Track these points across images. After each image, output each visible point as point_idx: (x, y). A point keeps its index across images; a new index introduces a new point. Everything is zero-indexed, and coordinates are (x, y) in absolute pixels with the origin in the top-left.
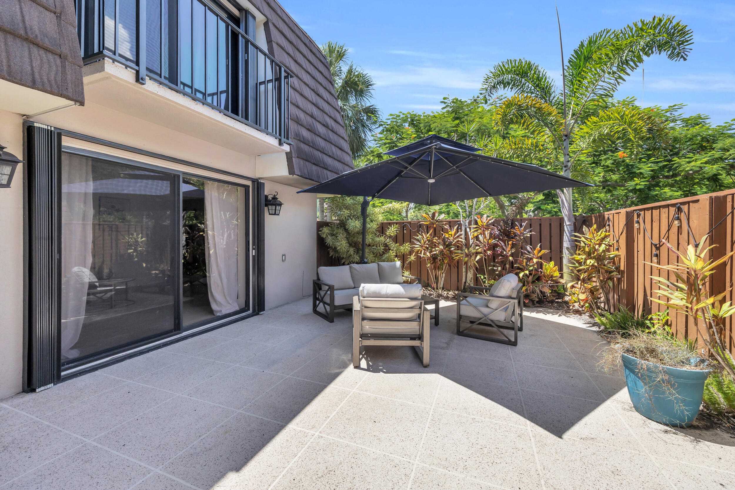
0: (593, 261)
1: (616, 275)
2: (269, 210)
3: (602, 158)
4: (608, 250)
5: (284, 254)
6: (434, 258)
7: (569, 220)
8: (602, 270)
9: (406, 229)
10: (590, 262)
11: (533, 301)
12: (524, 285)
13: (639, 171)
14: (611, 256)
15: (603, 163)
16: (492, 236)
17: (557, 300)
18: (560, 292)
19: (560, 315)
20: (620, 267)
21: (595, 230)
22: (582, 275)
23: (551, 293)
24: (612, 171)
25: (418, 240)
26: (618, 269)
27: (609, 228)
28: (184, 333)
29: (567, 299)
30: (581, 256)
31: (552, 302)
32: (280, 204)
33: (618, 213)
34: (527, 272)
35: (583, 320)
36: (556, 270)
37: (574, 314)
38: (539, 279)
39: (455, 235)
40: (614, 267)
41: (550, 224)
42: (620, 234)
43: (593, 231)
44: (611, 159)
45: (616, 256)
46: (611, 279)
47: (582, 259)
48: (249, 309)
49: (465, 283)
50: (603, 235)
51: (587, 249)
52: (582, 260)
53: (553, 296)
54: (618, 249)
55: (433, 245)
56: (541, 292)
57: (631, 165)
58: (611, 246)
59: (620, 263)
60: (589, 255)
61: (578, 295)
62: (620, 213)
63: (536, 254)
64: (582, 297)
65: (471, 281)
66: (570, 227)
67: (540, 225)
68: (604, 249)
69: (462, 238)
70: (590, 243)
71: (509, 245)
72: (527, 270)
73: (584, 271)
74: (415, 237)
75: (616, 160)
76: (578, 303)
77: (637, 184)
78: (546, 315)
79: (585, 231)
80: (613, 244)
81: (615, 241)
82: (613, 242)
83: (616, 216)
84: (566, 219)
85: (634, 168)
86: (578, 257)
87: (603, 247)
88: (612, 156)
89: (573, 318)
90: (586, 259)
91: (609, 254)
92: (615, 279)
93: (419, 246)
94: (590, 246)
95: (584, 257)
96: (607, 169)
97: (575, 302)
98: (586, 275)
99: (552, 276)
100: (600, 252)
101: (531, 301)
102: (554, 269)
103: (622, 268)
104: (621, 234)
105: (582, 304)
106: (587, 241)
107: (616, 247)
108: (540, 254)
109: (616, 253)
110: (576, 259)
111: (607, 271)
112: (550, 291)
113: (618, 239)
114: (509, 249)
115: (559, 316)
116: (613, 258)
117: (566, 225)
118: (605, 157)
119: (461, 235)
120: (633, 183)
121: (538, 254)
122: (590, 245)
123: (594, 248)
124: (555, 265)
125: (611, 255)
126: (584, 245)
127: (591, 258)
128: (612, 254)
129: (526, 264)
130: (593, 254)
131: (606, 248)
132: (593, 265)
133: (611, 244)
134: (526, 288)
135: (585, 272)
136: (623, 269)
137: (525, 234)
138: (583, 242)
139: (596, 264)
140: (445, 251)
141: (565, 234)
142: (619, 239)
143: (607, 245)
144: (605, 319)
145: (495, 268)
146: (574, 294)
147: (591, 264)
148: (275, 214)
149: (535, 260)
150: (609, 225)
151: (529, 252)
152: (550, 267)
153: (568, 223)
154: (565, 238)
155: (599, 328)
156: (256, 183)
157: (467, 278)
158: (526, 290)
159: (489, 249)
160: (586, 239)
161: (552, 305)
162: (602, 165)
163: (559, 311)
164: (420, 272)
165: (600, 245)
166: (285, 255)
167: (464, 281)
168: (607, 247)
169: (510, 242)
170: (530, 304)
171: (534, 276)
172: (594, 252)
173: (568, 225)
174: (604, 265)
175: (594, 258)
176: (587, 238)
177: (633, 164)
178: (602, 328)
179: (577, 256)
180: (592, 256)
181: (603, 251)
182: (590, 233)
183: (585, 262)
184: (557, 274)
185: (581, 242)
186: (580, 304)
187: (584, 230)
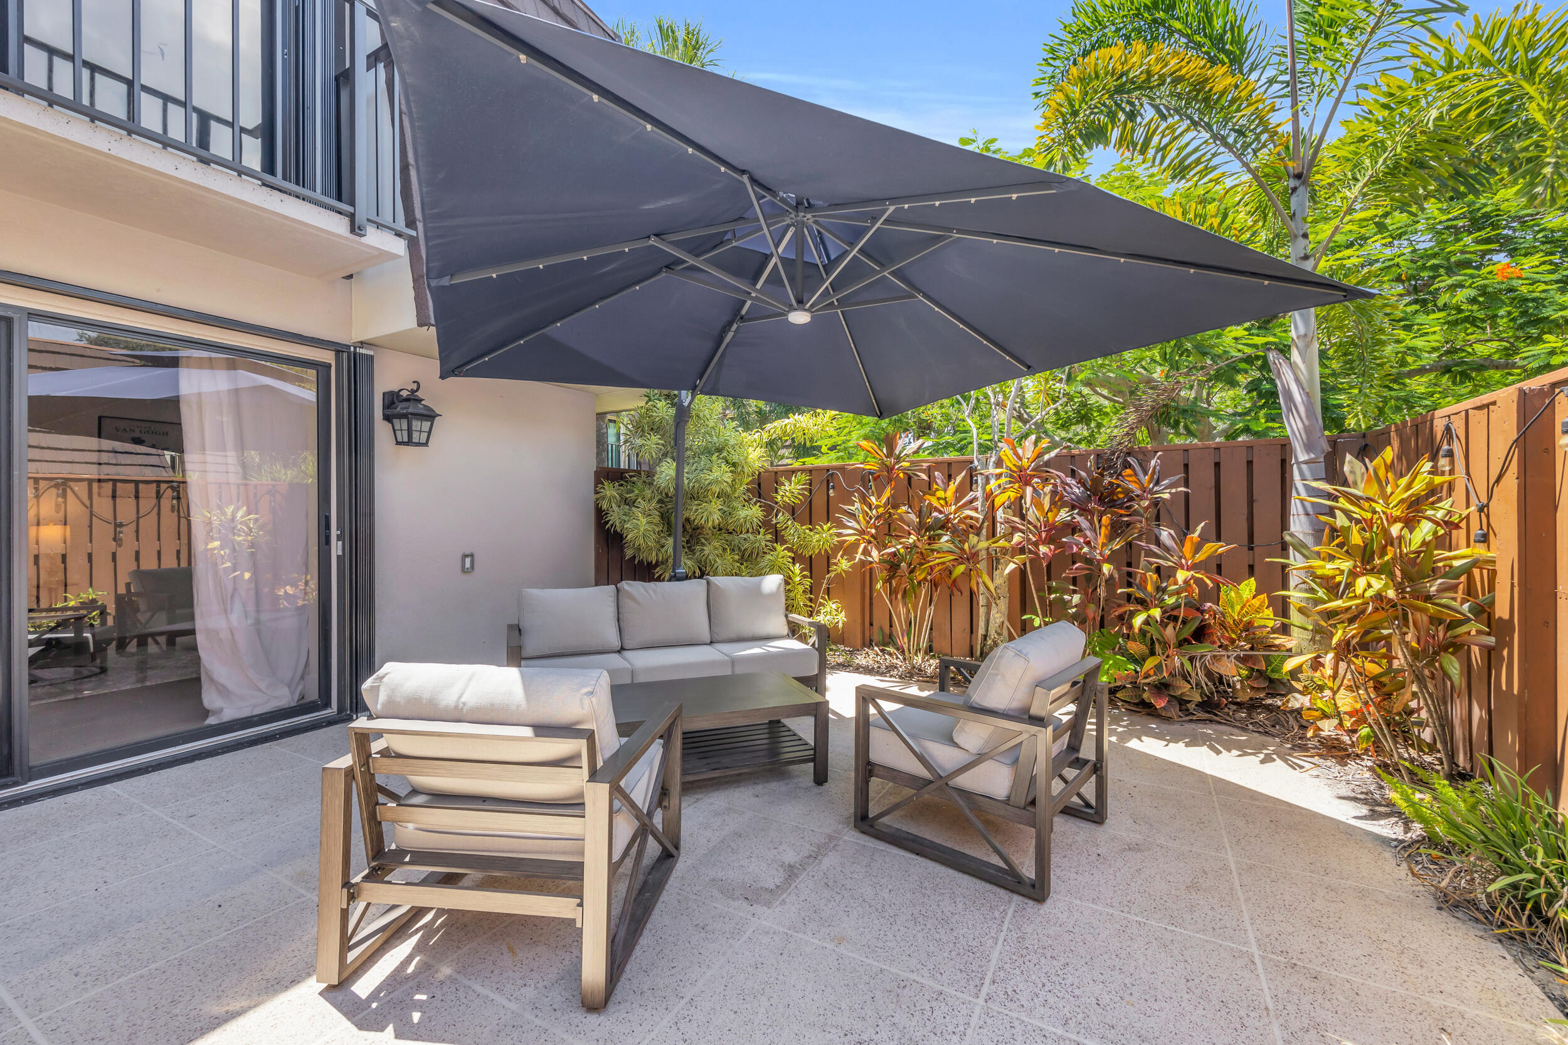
0: (1377, 584)
1: (1479, 632)
2: (394, 431)
3: (1442, 285)
4: (1443, 542)
5: (468, 552)
6: (892, 565)
7: (1309, 447)
8: (1418, 615)
9: (833, 487)
10: (1369, 586)
11: (1182, 702)
12: (1152, 653)
13: (1560, 313)
14: (1456, 563)
15: (1443, 299)
16: (1058, 500)
17: (1269, 701)
18: (1275, 676)
19: (1267, 759)
20: (1492, 603)
21: (1389, 467)
22: (1340, 632)
23: (1248, 677)
24: (1472, 321)
25: (852, 516)
26: (1484, 612)
27: (1452, 463)
28: (31, 784)
29: (1298, 701)
30: (1337, 564)
31: (1252, 706)
32: (430, 416)
33: (1487, 406)
34: (1156, 613)
35: (1348, 782)
36: (1261, 605)
37: (1321, 756)
38: (1201, 634)
39: (958, 500)
40: (1466, 606)
41: (1250, 463)
42: (1492, 480)
43: (1382, 473)
44: (1470, 286)
45: (1475, 563)
46: (1457, 647)
47: (1342, 572)
48: (327, 704)
49: (985, 637)
50: (1419, 486)
51: (1356, 538)
52: (1338, 579)
53: (1252, 688)
54: (1484, 539)
55: (888, 529)
56: (1209, 674)
57: (1534, 300)
58: (1457, 526)
59: (1492, 588)
60: (1366, 558)
61: (1335, 693)
62: (1494, 403)
63: (1188, 555)
64: (1346, 701)
65: (999, 634)
66: (1311, 470)
67: (1217, 465)
68: (1429, 538)
69: (976, 510)
70: (1369, 515)
71: (1103, 529)
72: (1156, 606)
73: (1348, 616)
74: (846, 507)
75: (1485, 286)
76: (1336, 722)
77: (1552, 353)
78: (1218, 752)
79: (1352, 472)
80: (1468, 517)
81: (1472, 508)
82: (1465, 513)
83: (1478, 417)
84: (1298, 446)
85: (1544, 306)
86: (1323, 567)
87: (1424, 530)
88: (1472, 276)
89: (1315, 772)
90: (1354, 574)
91: (1448, 554)
92: (1475, 649)
93: (852, 532)
94: (1371, 527)
95: (1346, 565)
96: (1459, 320)
97: (1325, 716)
98: (1353, 630)
99: (1249, 626)
100: (1413, 548)
101: (1175, 703)
102: (1256, 602)
103: (1502, 610)
104: (1498, 481)
105: (1348, 724)
106: (1357, 510)
107: (1475, 530)
108: (1200, 557)
109: (1480, 551)
110: (1319, 572)
111: (1436, 621)
112: (1244, 673)
113: (1484, 501)
114: (1101, 539)
115: (1262, 762)
116: (1467, 571)
117: (1298, 463)
118: (1450, 282)
119: (975, 499)
120: (1539, 349)
121: (1194, 556)
122: (1370, 523)
123: (1386, 532)
124: (1258, 592)
125: (1455, 558)
126: (1347, 523)
127: (1371, 572)
128: (1462, 554)
129: (1158, 589)
130: (1381, 556)
131: (1435, 532)
132: (1379, 597)
133: (1455, 519)
134: (1157, 662)
135: (1351, 621)
136: (1506, 616)
137: (1157, 492)
138: (1346, 513)
139: (1391, 594)
140: (919, 544)
141: (1294, 493)
142: (1490, 498)
143: (1437, 523)
144: (1427, 797)
145: (1066, 597)
146: (1321, 688)
147: (1369, 593)
148: (409, 442)
149: (1181, 575)
150: (1450, 454)
151: (1167, 549)
152: (1240, 597)
153: (1302, 456)
154: (1295, 507)
155: (1407, 829)
156: (345, 355)
157: (991, 625)
158: (1158, 668)
159: (1046, 542)
160: (1355, 500)
161: (1250, 715)
162: (1440, 303)
163: (1270, 739)
164: (871, 604)
165: (1410, 523)
166: (472, 556)
167: (981, 631)
168: (1441, 532)
169: (1105, 520)
170: (1174, 712)
171: (1184, 622)
172: (1385, 547)
173: (1306, 462)
174: (1428, 598)
175: (1385, 570)
176: (1359, 498)
177: (1543, 295)
178: (1417, 830)
179: (1321, 563)
180: (1377, 561)
181: (1424, 543)
182: (1369, 481)
183: (1349, 585)
184: (1267, 618)
185: (1338, 512)
186: (1341, 724)
187: (1346, 468)
